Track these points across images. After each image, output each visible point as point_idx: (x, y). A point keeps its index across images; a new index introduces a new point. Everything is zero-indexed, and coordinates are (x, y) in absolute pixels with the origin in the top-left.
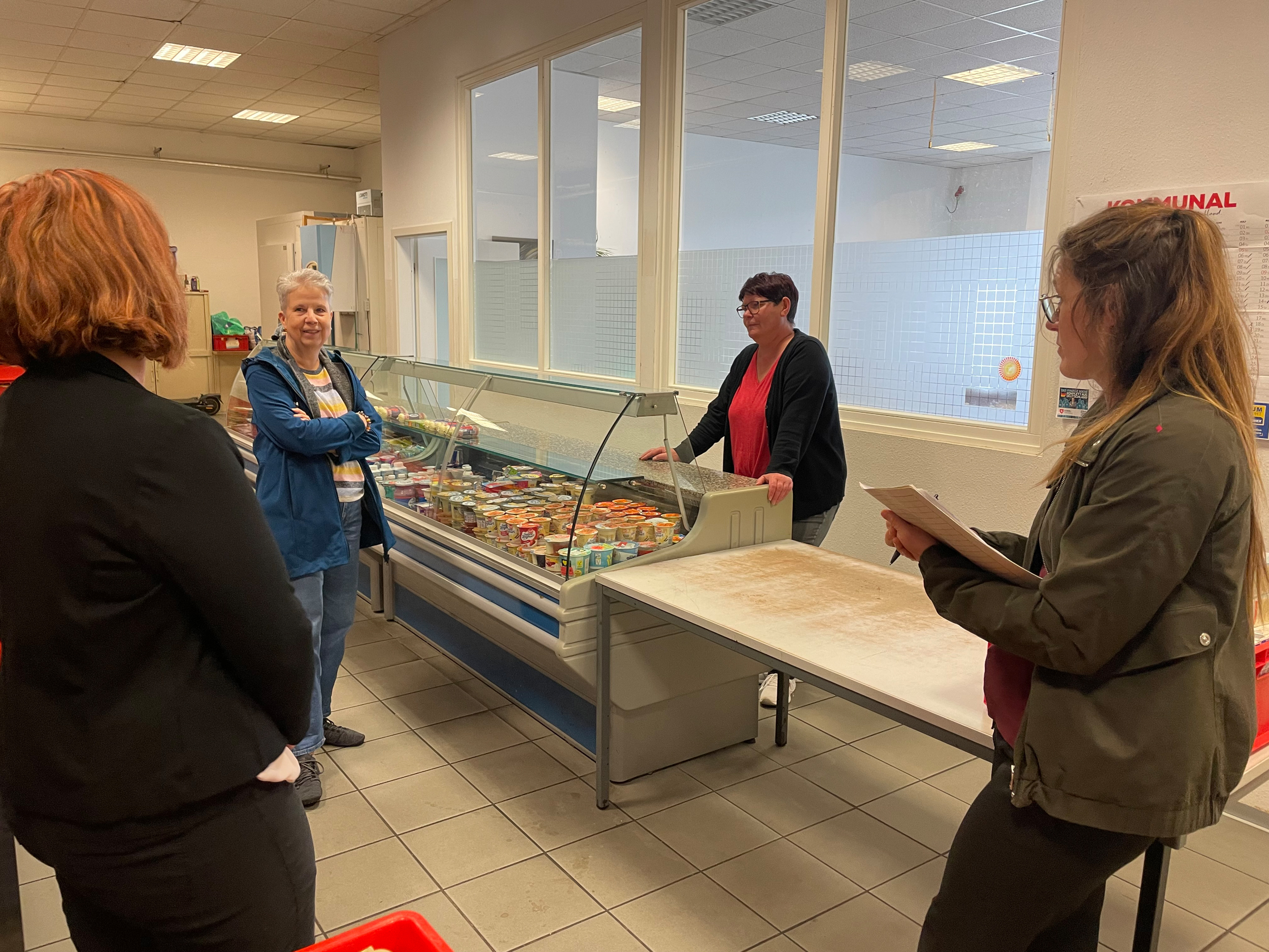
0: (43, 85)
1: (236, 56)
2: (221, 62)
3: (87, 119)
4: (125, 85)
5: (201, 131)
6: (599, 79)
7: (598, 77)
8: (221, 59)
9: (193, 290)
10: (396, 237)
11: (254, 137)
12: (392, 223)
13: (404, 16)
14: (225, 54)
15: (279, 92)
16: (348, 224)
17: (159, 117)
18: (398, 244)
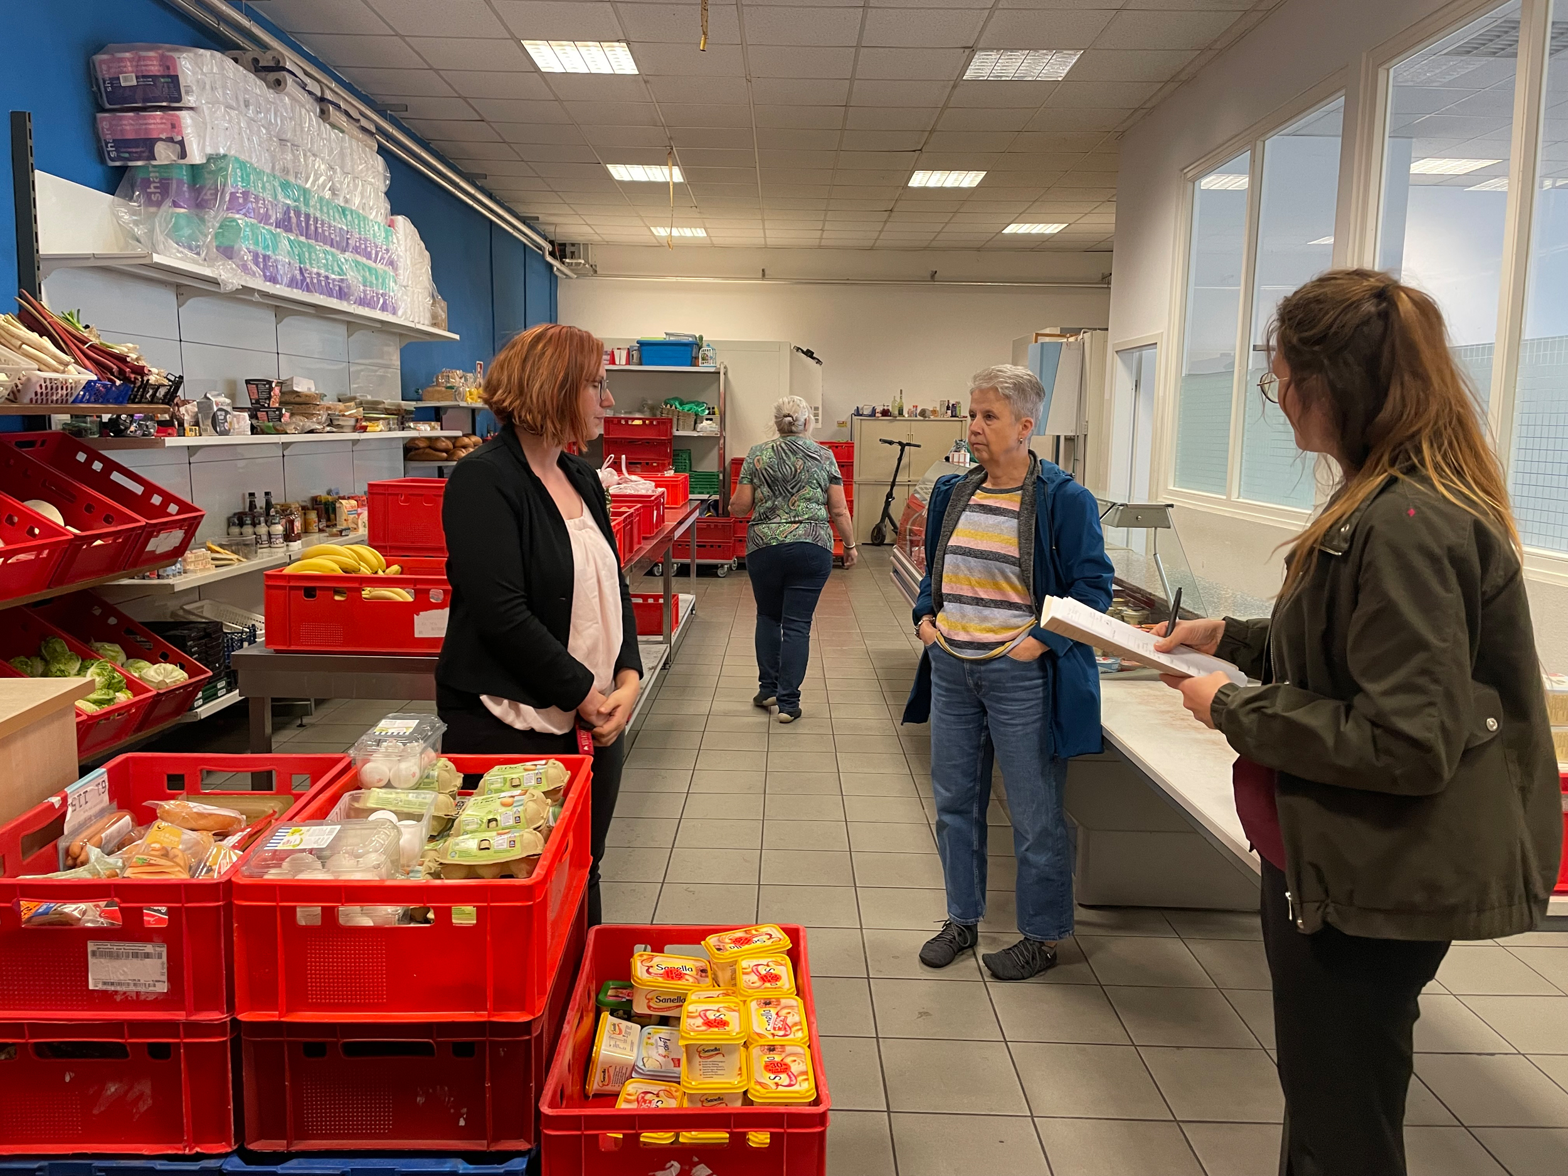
0: (824, 221)
1: (983, 174)
2: (971, 181)
3: (871, 249)
4: (893, 214)
5: (978, 249)
6: (1414, 140)
7: (1411, 138)
8: (970, 179)
9: (952, 416)
10: (1117, 352)
11: (1032, 250)
12: (1117, 337)
13: (1136, 110)
14: (973, 174)
15: (1037, 203)
16: (1077, 340)
17: (934, 240)
18: (1118, 359)
